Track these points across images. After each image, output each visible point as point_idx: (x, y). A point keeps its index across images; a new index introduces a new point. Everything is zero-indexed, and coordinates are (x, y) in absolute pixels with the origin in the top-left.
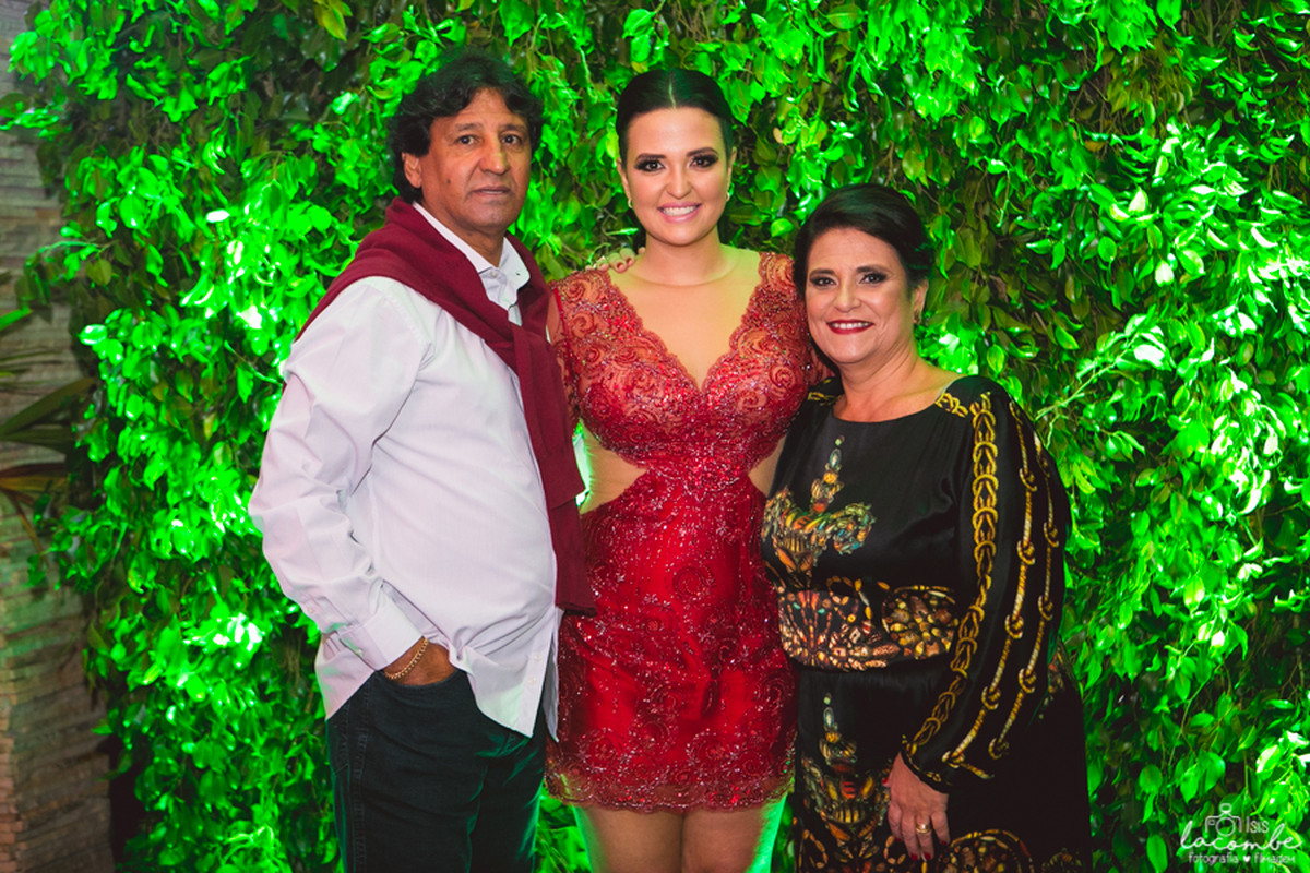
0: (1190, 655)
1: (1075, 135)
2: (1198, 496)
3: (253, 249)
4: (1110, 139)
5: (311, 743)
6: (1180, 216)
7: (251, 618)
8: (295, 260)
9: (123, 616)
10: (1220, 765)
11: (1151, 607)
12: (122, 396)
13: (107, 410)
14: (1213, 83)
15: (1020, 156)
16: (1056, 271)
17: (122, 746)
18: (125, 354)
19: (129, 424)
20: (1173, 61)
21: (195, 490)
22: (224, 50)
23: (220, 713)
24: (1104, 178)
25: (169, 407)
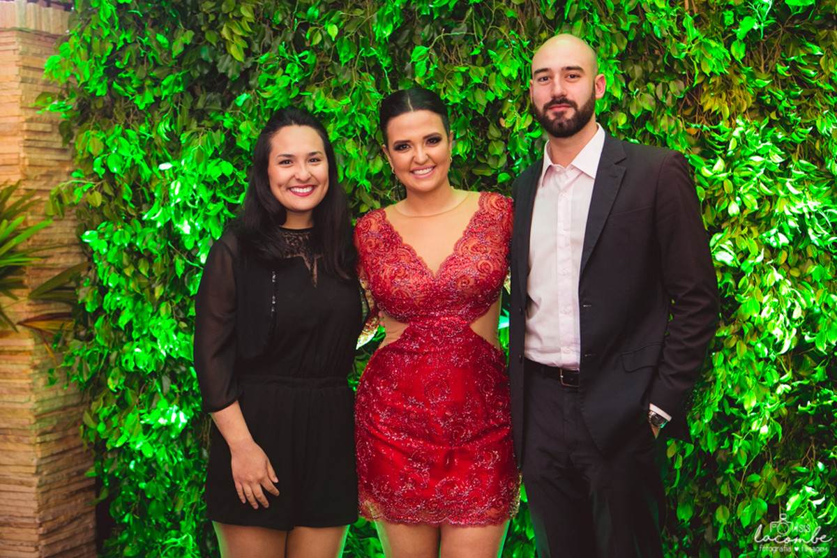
0: (746, 439)
1: (681, 125)
2: (753, 343)
3: (186, 186)
4: (702, 127)
6: (744, 174)
7: (181, 408)
8: (211, 193)
9: (104, 406)
10: (765, 506)
11: (724, 409)
12: (106, 274)
13: (97, 281)
14: (764, 95)
15: (646, 136)
17: (103, 484)
18: (108, 249)
19: (110, 290)
20: (740, 81)
21: (149, 330)
22: (172, 67)
23: (161, 465)
24: (698, 150)
25: (134, 280)
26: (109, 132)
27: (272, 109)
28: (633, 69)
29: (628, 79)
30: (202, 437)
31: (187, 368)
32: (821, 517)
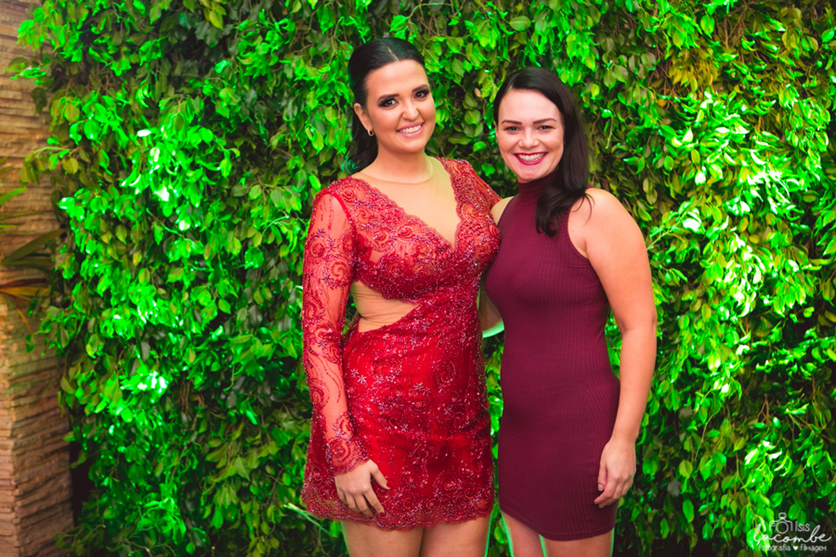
0: (707, 397)
1: (653, 96)
2: (715, 305)
3: (165, 151)
4: (672, 99)
5: (196, 448)
6: (710, 145)
7: (161, 373)
8: (190, 160)
9: (82, 372)
10: (724, 459)
11: (686, 369)
12: (83, 241)
13: (74, 248)
14: (729, 69)
15: (618, 107)
16: (638, 175)
17: (81, 448)
18: (86, 216)
19: (88, 257)
20: (707, 55)
21: (127, 296)
22: (149, 34)
23: (141, 429)
24: (669, 121)
25: (112, 247)
26: (85, 98)
27: (251, 77)
28: (605, 42)
29: (601, 51)
30: (181, 401)
31: (167, 333)
32: (777, 469)
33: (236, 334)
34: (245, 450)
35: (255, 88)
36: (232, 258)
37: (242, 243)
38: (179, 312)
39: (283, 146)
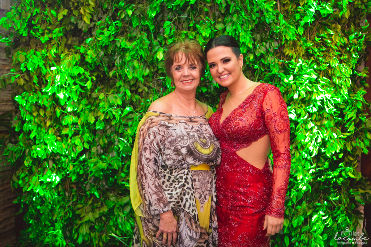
0: (296, 191)
1: (276, 60)
2: (301, 152)
3: (63, 78)
4: (285, 62)
5: (72, 208)
6: (300, 82)
7: (57, 174)
8: (73, 81)
9: (22, 173)
10: (303, 219)
12: (25, 115)
13: (21, 118)
14: (309, 50)
15: (261, 64)
17: (20, 206)
18: (26, 104)
19: (26, 122)
20: (300, 44)
21: (43, 140)
22: (57, 25)
23: (47, 199)
24: (283, 71)
25: (37, 118)
26: (28, 52)
27: (102, 46)
28: (256, 36)
29: (255, 40)
30: (66, 187)
31: (60, 157)
32: (325, 224)
33: (91, 158)
34: (93, 209)
35: (103, 51)
36: (91, 124)
37: (95, 118)
38: (66, 147)
39: (114, 76)
